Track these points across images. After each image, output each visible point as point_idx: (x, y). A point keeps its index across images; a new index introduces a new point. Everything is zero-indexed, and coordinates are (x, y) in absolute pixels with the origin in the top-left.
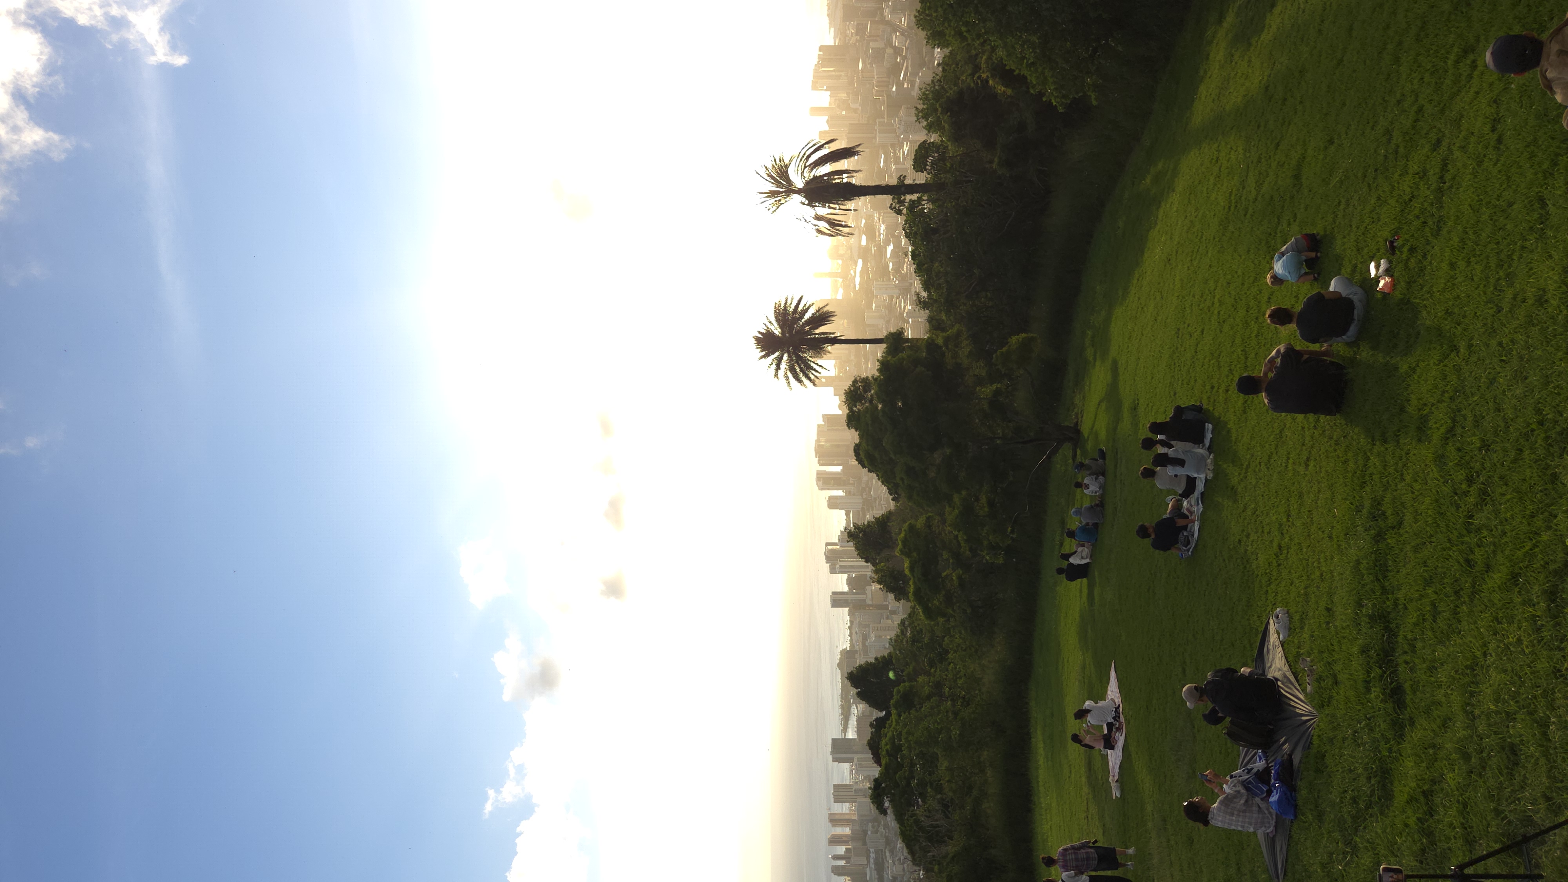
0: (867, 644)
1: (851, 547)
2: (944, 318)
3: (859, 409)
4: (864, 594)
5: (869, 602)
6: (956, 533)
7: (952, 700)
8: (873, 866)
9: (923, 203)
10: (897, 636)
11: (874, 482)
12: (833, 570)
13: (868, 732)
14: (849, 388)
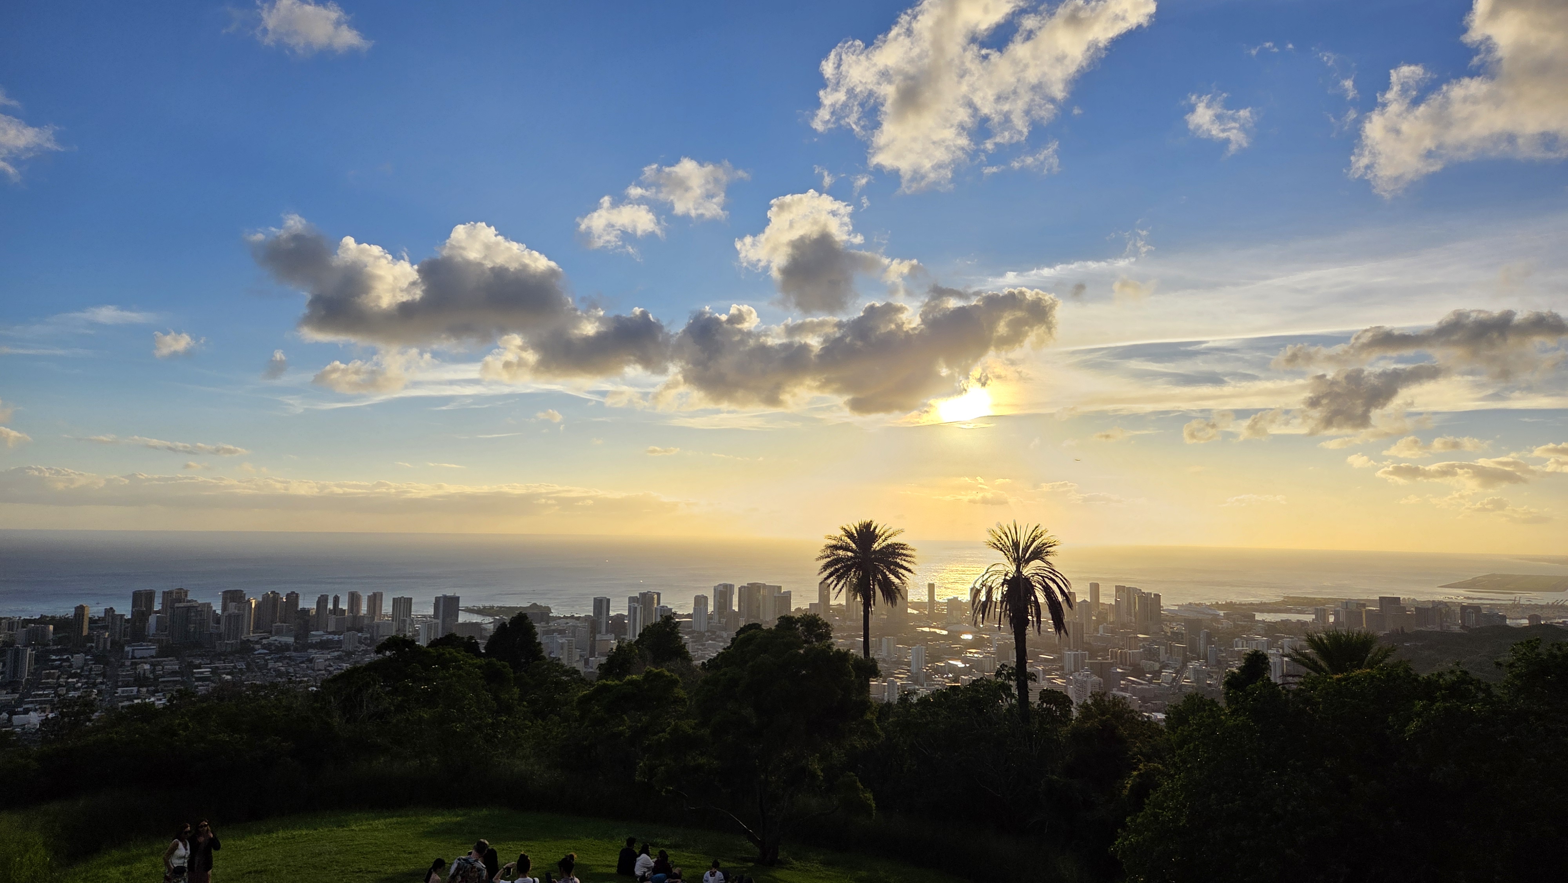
0: (555, 634)
1: (656, 619)
2: (891, 720)
3: (798, 629)
4: (607, 632)
5: (598, 637)
6: (668, 730)
7: (493, 723)
8: (324, 638)
9: (1009, 699)
10: (563, 666)
11: (722, 644)
12: (632, 600)
13: (464, 634)
14: (820, 619)
